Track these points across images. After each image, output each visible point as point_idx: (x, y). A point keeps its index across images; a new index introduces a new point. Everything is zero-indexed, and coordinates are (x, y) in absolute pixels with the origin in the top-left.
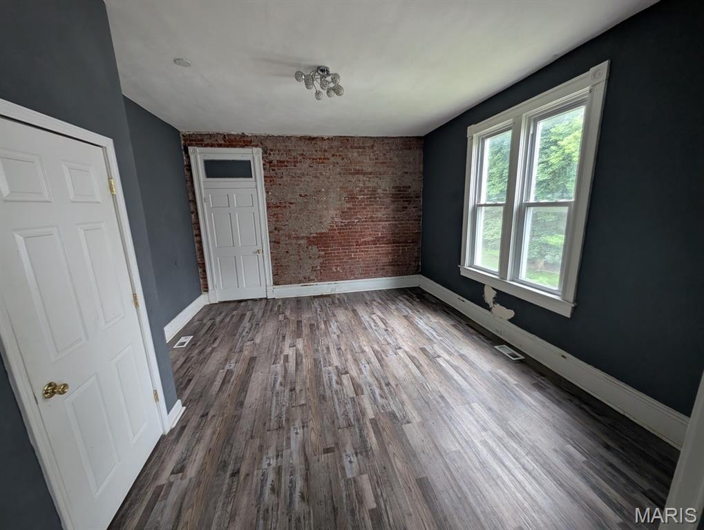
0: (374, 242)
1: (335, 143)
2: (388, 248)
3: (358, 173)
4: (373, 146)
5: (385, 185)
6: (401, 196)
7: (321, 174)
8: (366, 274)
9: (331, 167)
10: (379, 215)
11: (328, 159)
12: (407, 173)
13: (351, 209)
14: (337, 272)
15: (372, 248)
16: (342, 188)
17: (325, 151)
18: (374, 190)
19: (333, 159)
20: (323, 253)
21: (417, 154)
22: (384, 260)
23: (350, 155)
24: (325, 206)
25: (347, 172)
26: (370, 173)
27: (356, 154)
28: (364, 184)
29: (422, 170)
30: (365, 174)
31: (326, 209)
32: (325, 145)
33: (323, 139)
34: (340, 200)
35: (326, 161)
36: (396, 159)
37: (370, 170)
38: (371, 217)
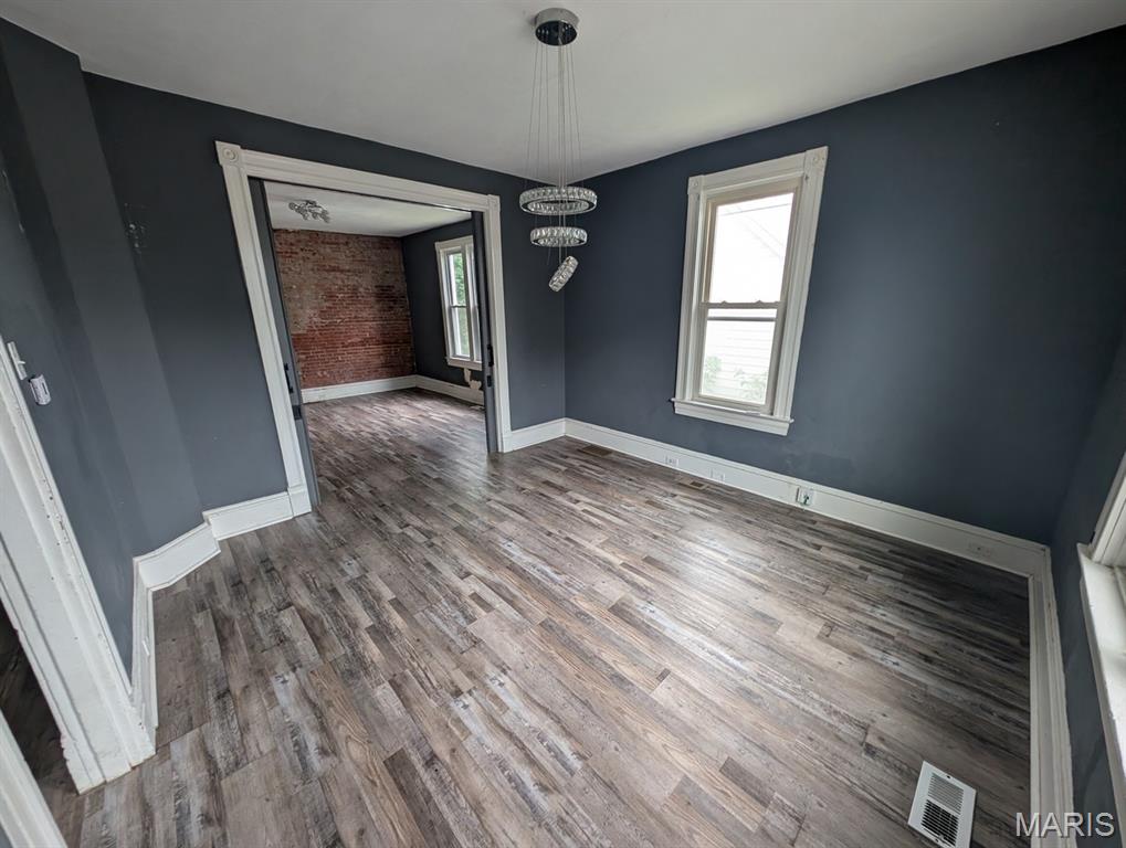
0: (363, 343)
1: (302, 237)
2: (379, 349)
3: (334, 270)
4: (347, 243)
5: (366, 283)
6: (384, 295)
7: (290, 269)
8: (358, 378)
9: (301, 262)
10: (364, 314)
11: (296, 253)
12: (387, 272)
13: (330, 308)
14: (324, 376)
15: (361, 350)
16: (317, 285)
17: (292, 244)
18: (355, 290)
19: (301, 254)
20: (303, 357)
21: (395, 255)
22: (377, 362)
23: (322, 251)
24: (299, 305)
25: (322, 268)
26: (349, 271)
27: (328, 250)
28: (343, 282)
29: (403, 269)
30: (342, 271)
31: (302, 308)
32: (291, 239)
33: (287, 231)
34: (317, 299)
35: (294, 255)
36: (374, 258)
37: (347, 268)
38: (356, 317)
